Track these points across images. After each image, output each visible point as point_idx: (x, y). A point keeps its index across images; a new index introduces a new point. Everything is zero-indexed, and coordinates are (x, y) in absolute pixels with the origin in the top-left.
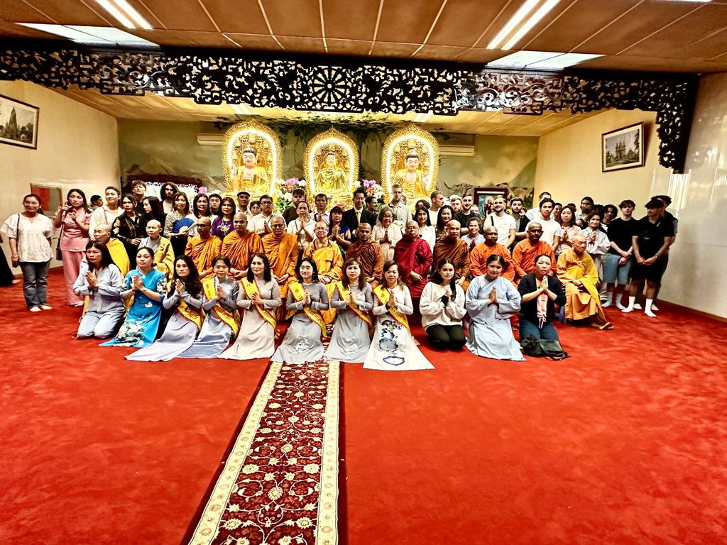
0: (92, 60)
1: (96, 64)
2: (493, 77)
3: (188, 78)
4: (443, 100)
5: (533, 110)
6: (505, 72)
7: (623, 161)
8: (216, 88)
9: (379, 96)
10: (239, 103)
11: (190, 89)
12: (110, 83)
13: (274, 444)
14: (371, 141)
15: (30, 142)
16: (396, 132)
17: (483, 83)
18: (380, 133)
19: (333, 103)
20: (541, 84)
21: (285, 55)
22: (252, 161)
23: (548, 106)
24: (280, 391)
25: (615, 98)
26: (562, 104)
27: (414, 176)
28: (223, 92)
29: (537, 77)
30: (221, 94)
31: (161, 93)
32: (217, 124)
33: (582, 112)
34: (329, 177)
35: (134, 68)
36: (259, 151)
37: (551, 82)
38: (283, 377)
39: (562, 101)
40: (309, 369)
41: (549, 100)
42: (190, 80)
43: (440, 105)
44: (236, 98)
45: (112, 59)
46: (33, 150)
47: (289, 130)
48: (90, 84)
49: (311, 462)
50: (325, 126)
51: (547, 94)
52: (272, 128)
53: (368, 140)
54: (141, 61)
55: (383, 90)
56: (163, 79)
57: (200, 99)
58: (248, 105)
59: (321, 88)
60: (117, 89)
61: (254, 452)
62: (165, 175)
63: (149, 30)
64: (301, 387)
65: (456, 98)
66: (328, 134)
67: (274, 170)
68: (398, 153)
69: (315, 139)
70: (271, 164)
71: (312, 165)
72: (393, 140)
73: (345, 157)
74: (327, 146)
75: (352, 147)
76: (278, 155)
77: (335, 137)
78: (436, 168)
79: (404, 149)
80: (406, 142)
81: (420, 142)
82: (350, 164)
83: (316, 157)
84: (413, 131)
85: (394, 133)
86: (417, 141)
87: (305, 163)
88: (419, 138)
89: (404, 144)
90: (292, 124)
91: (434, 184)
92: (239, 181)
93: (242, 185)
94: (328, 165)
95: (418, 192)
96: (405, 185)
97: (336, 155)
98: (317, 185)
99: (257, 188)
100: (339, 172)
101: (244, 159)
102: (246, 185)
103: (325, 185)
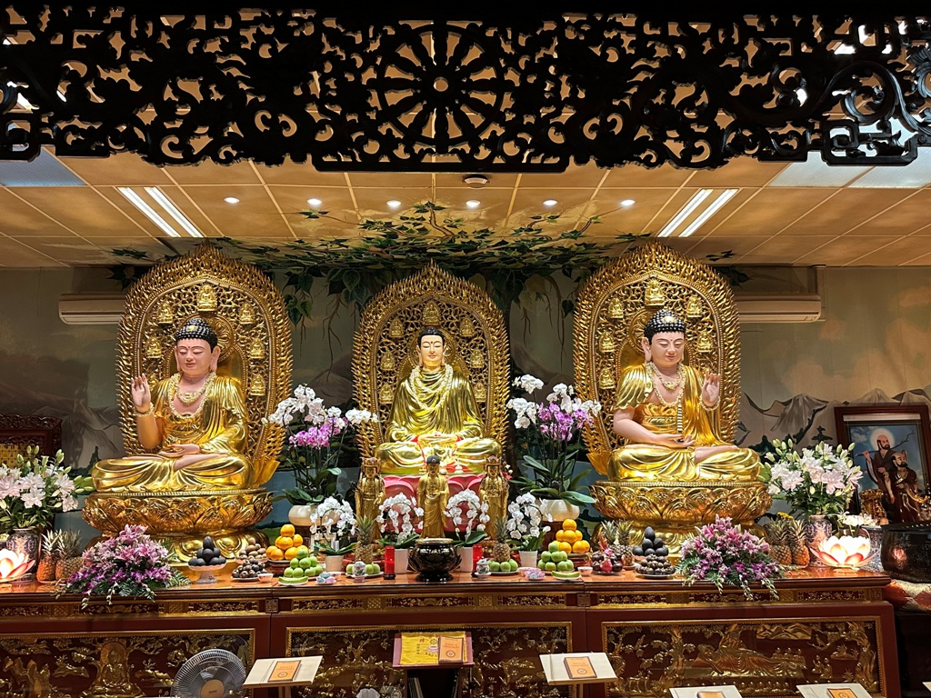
4: (856, 113)
8: (23, 106)
9: (621, 109)
10: (105, 152)
14: (533, 296)
18: (558, 275)
19: (458, 141)
22: (201, 363)
27: (678, 382)
28: (45, 120)
30: (38, 125)
32: (117, 271)
34: (427, 397)
47: (317, 279)
50: (410, 263)
52: (269, 274)
53: (527, 296)
55: (633, 90)
59: (410, 94)
65: (903, 105)
66: (420, 281)
67: (268, 384)
68: (619, 323)
69: (385, 296)
70: (260, 369)
71: (378, 365)
72: (601, 287)
73: (469, 340)
74: (418, 312)
75: (488, 313)
76: (280, 343)
77: (439, 288)
78: (733, 357)
79: (636, 310)
80: (638, 291)
81: (680, 290)
82: (485, 356)
83: (387, 343)
84: (657, 262)
85: (604, 270)
86: (670, 287)
87: (356, 361)
88: (676, 279)
89: (633, 298)
90: (324, 262)
91: (731, 402)
92: (160, 421)
93: (167, 432)
94: (423, 363)
95: (692, 428)
96: (652, 409)
97: (443, 337)
98: (394, 422)
99: (212, 440)
100: (457, 380)
101: (178, 357)
102: (180, 431)
103: (416, 418)
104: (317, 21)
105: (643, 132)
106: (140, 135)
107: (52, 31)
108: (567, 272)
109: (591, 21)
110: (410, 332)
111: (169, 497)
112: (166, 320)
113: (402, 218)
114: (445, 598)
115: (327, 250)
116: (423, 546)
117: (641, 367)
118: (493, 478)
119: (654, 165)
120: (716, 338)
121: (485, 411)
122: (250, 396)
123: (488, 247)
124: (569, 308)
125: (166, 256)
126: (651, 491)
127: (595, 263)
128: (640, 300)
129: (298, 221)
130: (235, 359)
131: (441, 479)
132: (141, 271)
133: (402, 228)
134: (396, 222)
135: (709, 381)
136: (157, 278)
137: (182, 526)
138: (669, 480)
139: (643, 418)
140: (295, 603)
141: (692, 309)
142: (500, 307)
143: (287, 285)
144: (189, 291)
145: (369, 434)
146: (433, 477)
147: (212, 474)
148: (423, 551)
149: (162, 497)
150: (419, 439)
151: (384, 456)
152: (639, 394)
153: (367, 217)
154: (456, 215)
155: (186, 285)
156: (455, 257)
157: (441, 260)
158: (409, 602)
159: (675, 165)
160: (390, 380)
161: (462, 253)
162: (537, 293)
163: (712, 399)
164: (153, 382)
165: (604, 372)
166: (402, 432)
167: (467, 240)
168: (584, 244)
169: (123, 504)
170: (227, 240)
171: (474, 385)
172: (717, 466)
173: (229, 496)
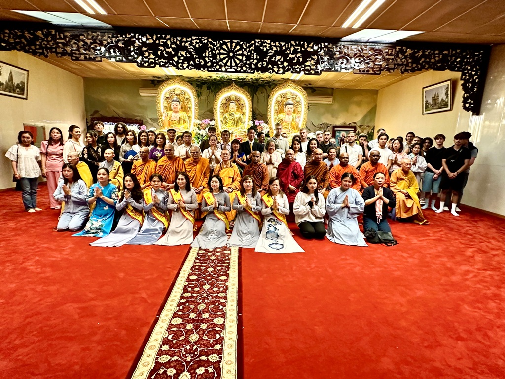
0: (65, 36)
1: (67, 39)
2: (346, 48)
3: (132, 49)
4: (311, 64)
5: (374, 71)
6: (354, 44)
7: (437, 107)
8: (152, 56)
9: (266, 61)
10: (168, 67)
11: (134, 57)
12: (78, 52)
13: (193, 304)
14: (260, 93)
15: (23, 94)
16: (278, 87)
17: (339, 51)
18: (267, 87)
19: (234, 66)
20: (379, 52)
21: (200, 33)
22: (177, 108)
23: (385, 68)
24: (197, 268)
25: (432, 62)
26: (394, 66)
27: (291, 117)
28: (156, 59)
29: (377, 48)
30: (155, 60)
31: (113, 60)
32: (153, 81)
33: (409, 72)
34: (231, 119)
35: (94, 42)
36: (182, 100)
37: (387, 51)
38: (199, 257)
39: (395, 65)
40: (217, 252)
41: (385, 64)
42: (133, 51)
43: (308, 68)
44: (166, 63)
45: (78, 36)
46: (25, 100)
47: (204, 86)
48: (64, 53)
49: (219, 316)
50: (228, 83)
51: (384, 59)
52: (192, 84)
53: (259, 93)
54: (99, 37)
55: (269, 57)
56: (114, 49)
57: (141, 63)
58: (174, 68)
59: (225, 56)
60: (82, 57)
61: (179, 309)
62: (117, 118)
63: (104, 15)
64: (212, 264)
65: (320, 62)
66: (230, 88)
67: (193, 114)
68: (279, 102)
69: (221, 92)
70: (191, 110)
71: (220, 110)
72: (276, 92)
73: (242, 105)
75: (247, 98)
76: (195, 103)
77: (235, 90)
78: (306, 112)
79: (284, 99)
80: (285, 93)
83: (222, 104)
84: (290, 86)
86: (293, 93)
87: (214, 109)
89: (283, 95)
90: (206, 81)
91: (304, 123)
92: (168, 121)
93: (170, 124)
94: (230, 110)
95: (293, 129)
98: (223, 124)
99: (181, 126)
100: (238, 115)
101: (172, 106)
102: (173, 124)
103: (228, 124)
104: (207, 39)
106: (175, 63)
107: (156, 40)
108: (270, 86)
109: (261, 42)
112: (168, 96)
124: (268, 97)
127: (276, 84)
130: (185, 107)
132: (160, 83)
136: (165, 85)
142: (251, 96)
143: (196, 87)
152: (281, 120)
155: (172, 87)
166: (225, 127)
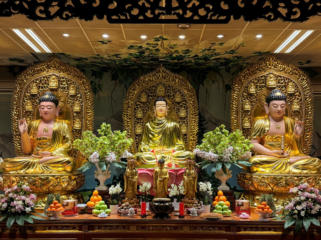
14: (211, 82)
19: (176, 8)
22: (51, 113)
27: (282, 125)
32: (11, 68)
47: (104, 72)
50: (150, 66)
53: (208, 82)
66: (155, 75)
67: (82, 123)
68: (253, 96)
69: (139, 81)
70: (79, 116)
71: (135, 115)
72: (244, 78)
73: (179, 103)
74: (154, 90)
75: (189, 90)
76: (88, 104)
77: (164, 78)
78: (310, 113)
79: (262, 89)
80: (263, 80)
81: (284, 80)
82: (186, 112)
83: (139, 104)
84: (273, 66)
85: (246, 69)
86: (279, 78)
87: (124, 113)
88: (282, 74)
89: (260, 83)
90: (109, 65)
91: (308, 135)
92: (32, 140)
93: (35, 145)
94: (157, 115)
95: (289, 148)
96: (269, 138)
97: (166, 102)
98: (142, 143)
99: (56, 150)
100: (173, 123)
101: (40, 110)
102: (40, 145)
103: (153, 141)
105: (267, 4)
106: (26, 6)
108: (228, 70)
110: (150, 99)
111: (36, 176)
112: (34, 93)
113: (147, 44)
114: (167, 226)
115: (111, 59)
116: (157, 202)
117: (263, 117)
118: (190, 170)
119: (272, 20)
120: (302, 103)
121: (186, 138)
122: (74, 129)
123: (189, 58)
124: (228, 88)
125: (34, 62)
126: (267, 178)
127: (242, 66)
128: (264, 84)
129: (97, 45)
130: (67, 112)
131: (165, 170)
132: (22, 69)
133: (147, 49)
134: (144, 46)
135: (298, 125)
136: (30, 72)
137: (43, 190)
138: (277, 173)
139: (264, 142)
140: (96, 227)
141: (290, 89)
142: (194, 88)
143: (92, 76)
144: (45, 78)
145: (130, 148)
146: (161, 169)
147: (57, 165)
148: (156, 204)
149: (34, 176)
150: (154, 151)
151: (138, 159)
152: (262, 131)
153: (130, 43)
154: (173, 43)
155: (44, 76)
156: (173, 63)
157: (166, 64)
158: (150, 228)
159: (283, 20)
160: (141, 122)
161: (176, 61)
162: (213, 81)
163: (299, 133)
164: (28, 122)
165: (245, 120)
166: (146, 147)
167: (178, 55)
168: (236, 57)
169: (15, 180)
170: (63, 54)
171: (181, 125)
172: (301, 166)
173: (65, 176)
